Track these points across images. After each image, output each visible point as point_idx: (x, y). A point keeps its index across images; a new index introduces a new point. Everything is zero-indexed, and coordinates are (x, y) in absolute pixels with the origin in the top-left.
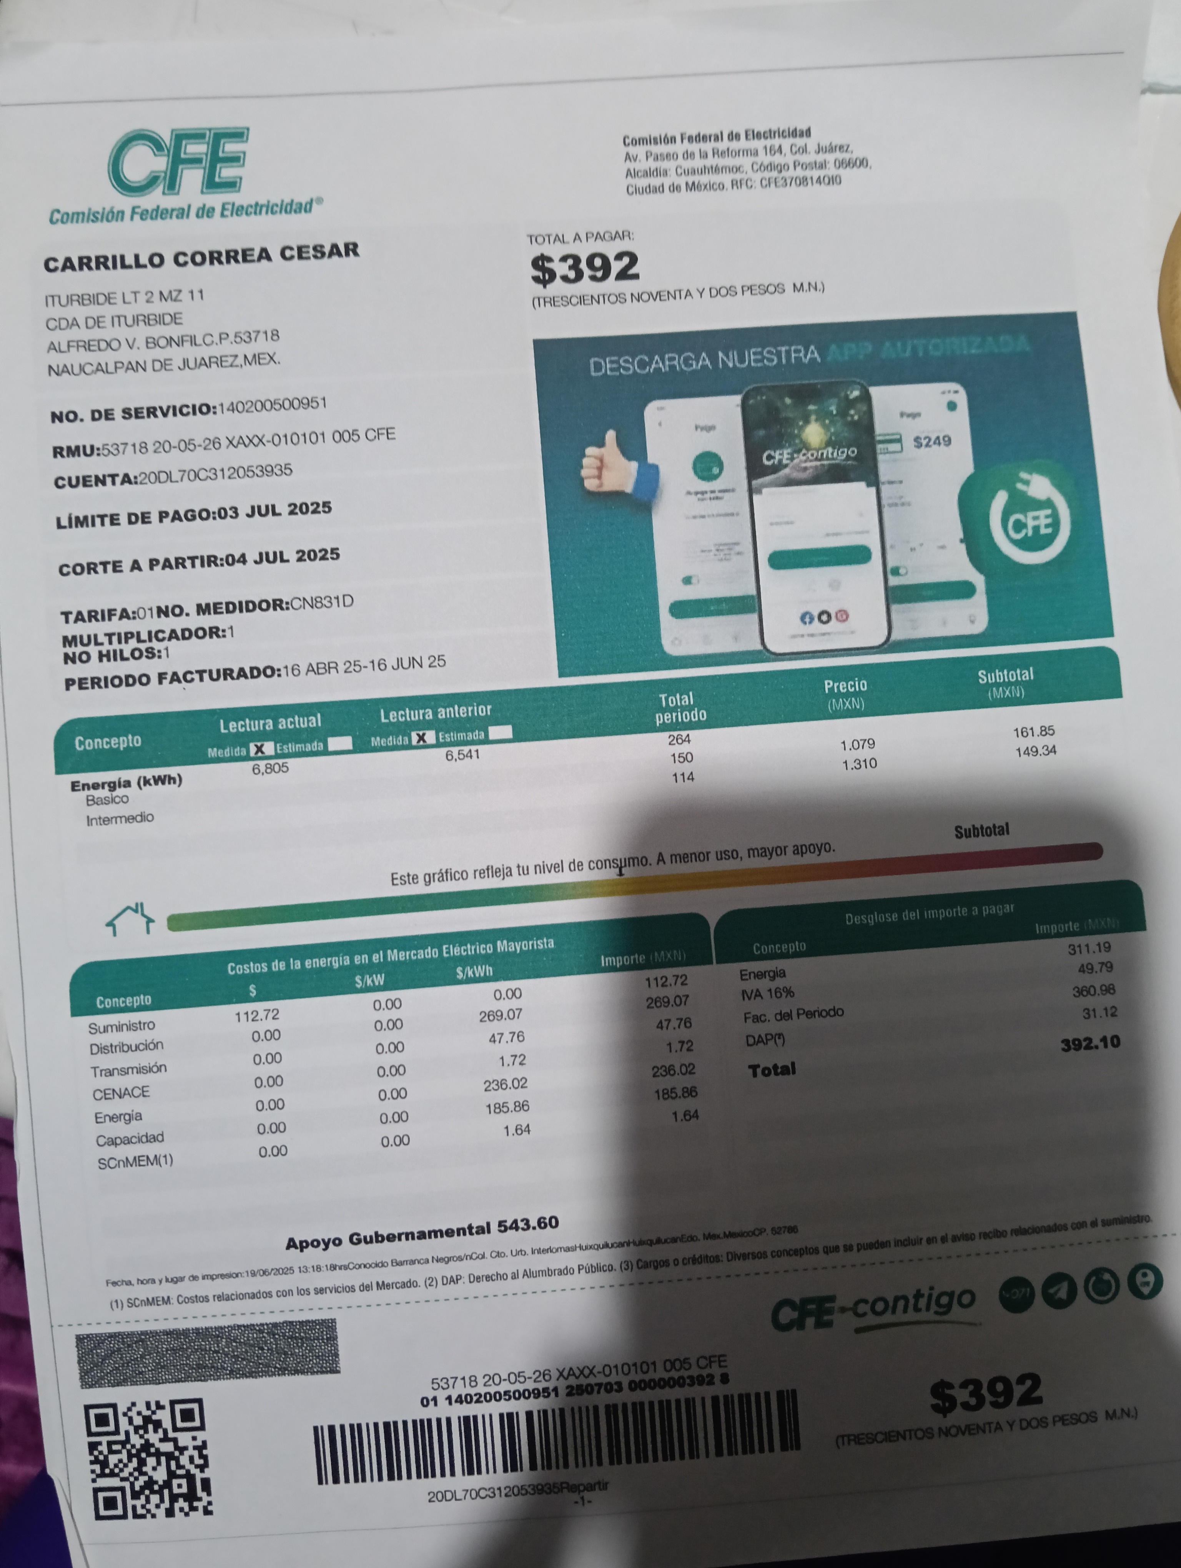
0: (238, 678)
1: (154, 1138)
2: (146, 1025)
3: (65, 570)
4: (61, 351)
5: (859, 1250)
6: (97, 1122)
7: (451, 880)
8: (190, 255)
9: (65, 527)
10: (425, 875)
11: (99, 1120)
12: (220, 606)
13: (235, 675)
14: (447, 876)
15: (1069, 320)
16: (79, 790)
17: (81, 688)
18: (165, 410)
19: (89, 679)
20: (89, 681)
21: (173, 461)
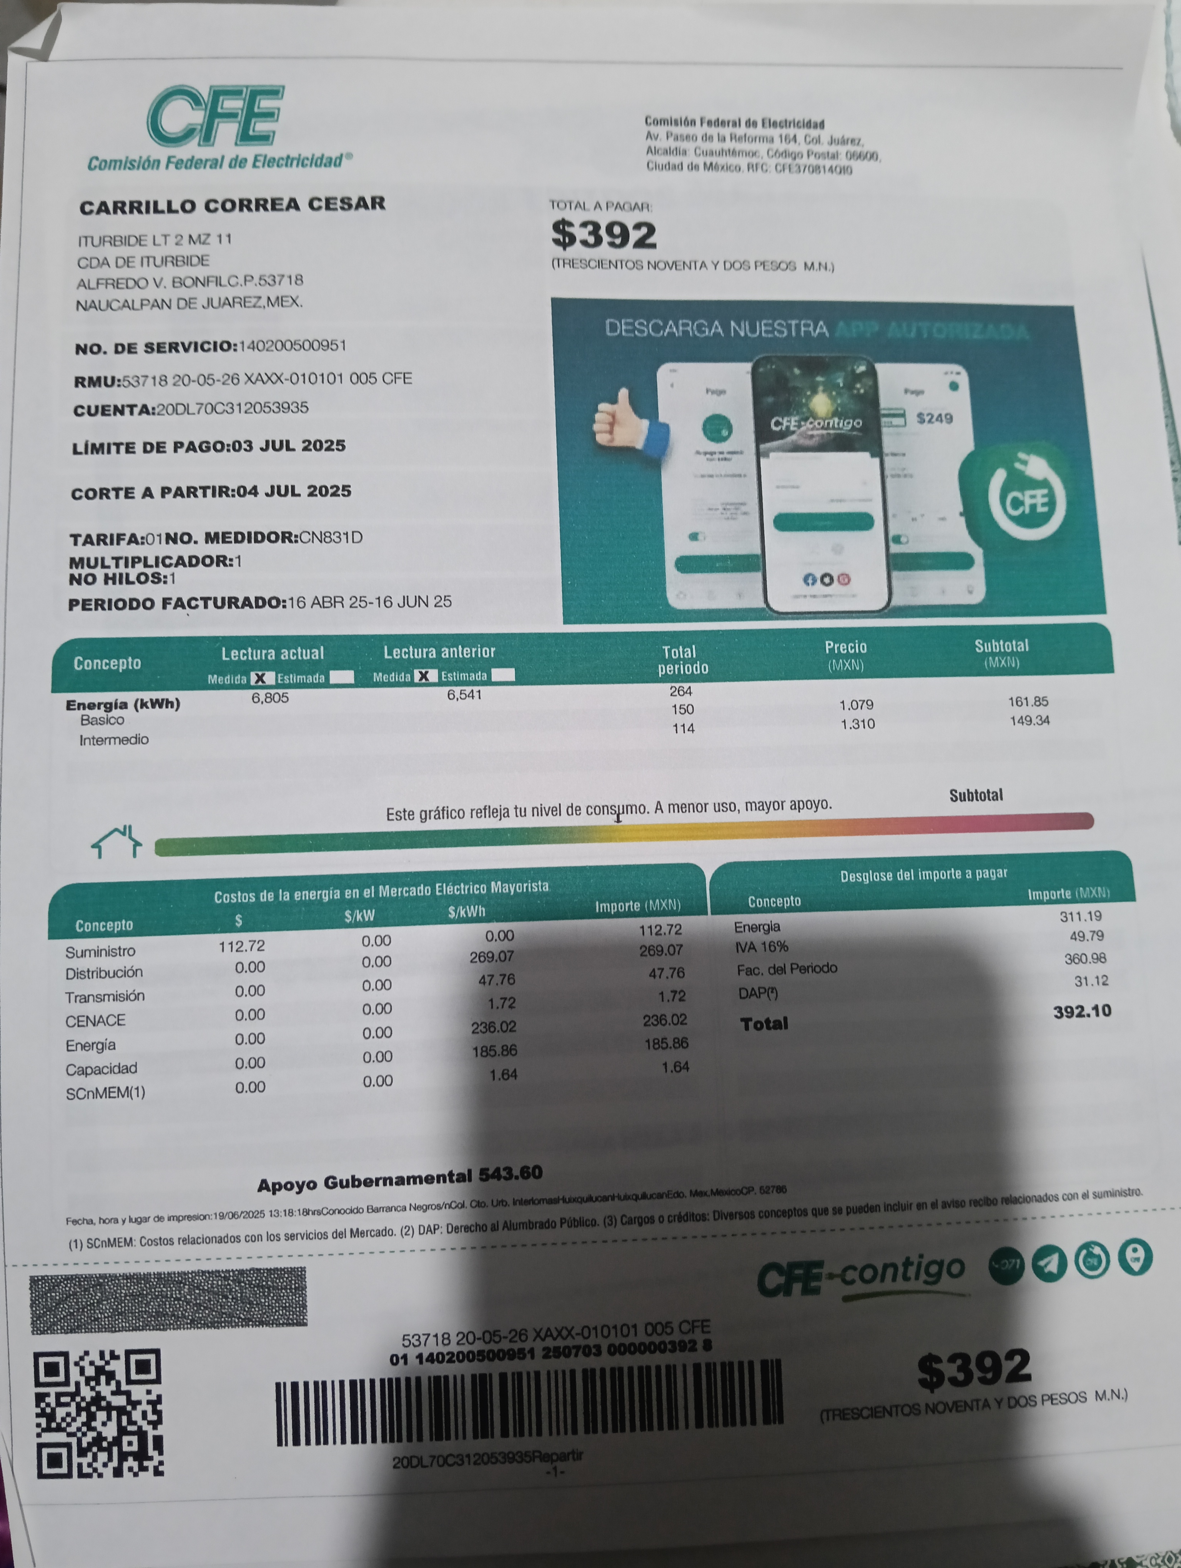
0: (243, 607)
1: (127, 1068)
2: (126, 951)
3: (78, 494)
4: (89, 288)
5: (848, 1213)
6: (68, 1050)
7: (448, 818)
8: (220, 201)
9: (81, 453)
10: (422, 811)
11: (70, 1048)
12: (229, 535)
13: (240, 604)
14: (443, 813)
15: (1066, 314)
16: (75, 709)
17: (84, 609)
18: (187, 346)
19: (94, 601)
20: (93, 603)
21: (192, 394)
